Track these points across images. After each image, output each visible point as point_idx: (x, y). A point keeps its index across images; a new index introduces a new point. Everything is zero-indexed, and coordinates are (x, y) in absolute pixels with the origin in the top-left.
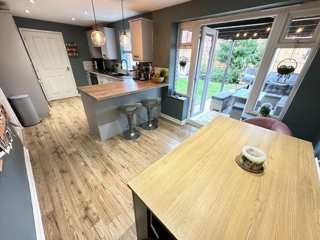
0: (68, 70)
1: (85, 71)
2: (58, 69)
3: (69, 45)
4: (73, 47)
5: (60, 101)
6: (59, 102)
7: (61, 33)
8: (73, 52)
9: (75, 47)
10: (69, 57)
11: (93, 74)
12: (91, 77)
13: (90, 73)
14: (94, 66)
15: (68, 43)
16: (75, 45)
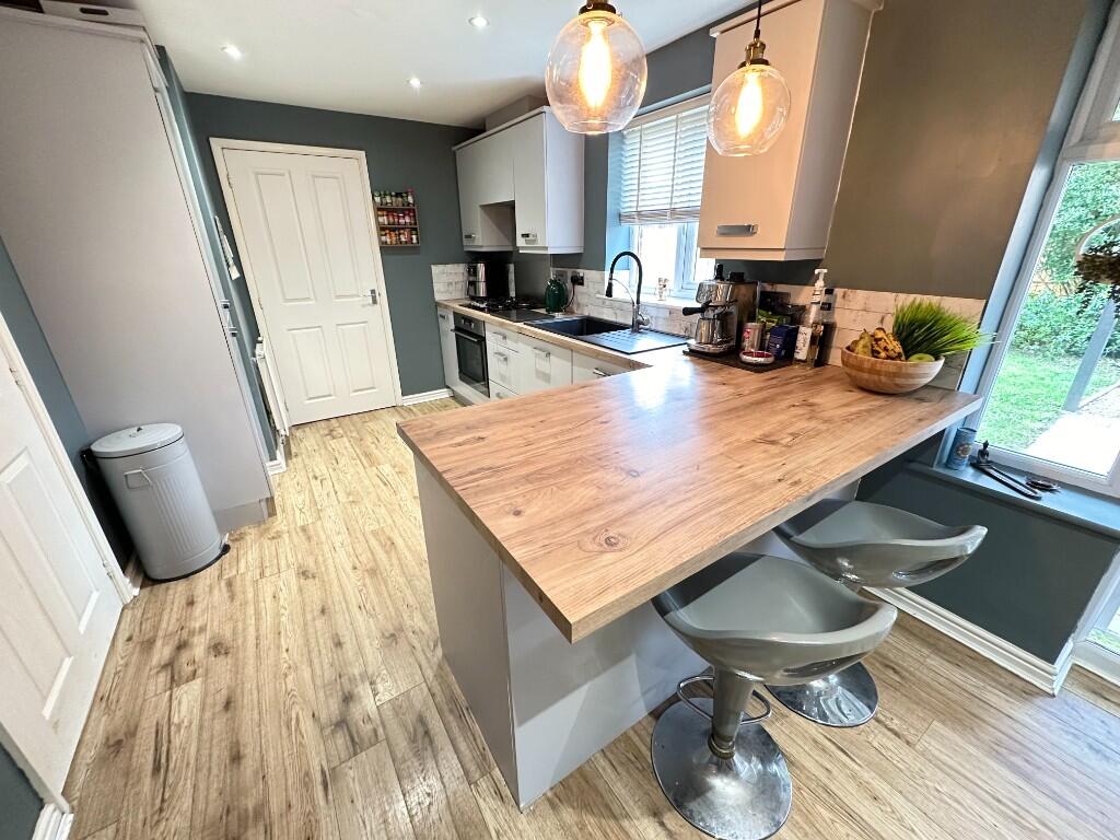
0: (375, 302)
1: (437, 305)
2: (338, 297)
3: (388, 199)
4: (403, 211)
5: (331, 426)
6: (326, 432)
7: (362, 154)
8: (399, 229)
9: (409, 210)
10: (384, 248)
11: (469, 320)
12: (457, 329)
13: (456, 315)
14: (473, 284)
15: (385, 195)
16: (410, 199)
